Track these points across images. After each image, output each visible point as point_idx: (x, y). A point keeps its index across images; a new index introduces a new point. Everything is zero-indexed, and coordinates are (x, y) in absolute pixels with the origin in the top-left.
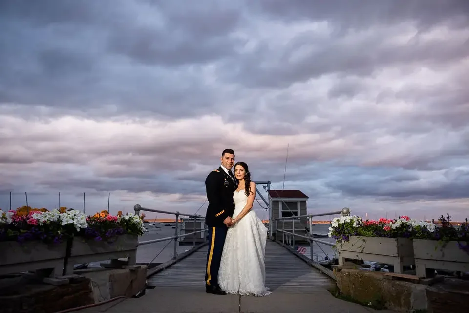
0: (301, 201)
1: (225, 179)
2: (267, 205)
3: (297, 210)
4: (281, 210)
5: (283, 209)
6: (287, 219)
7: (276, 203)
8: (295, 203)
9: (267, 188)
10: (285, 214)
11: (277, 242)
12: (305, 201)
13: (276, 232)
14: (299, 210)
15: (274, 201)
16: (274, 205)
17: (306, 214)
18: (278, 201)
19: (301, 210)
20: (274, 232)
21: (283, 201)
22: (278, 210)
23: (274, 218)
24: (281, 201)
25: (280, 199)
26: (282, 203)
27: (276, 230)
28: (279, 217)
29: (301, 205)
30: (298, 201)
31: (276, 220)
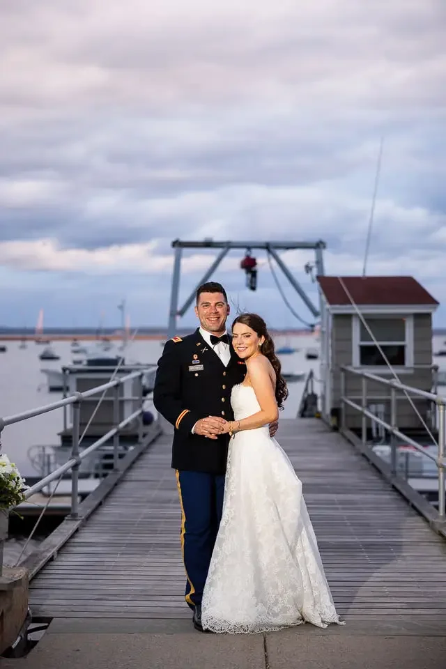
0: (417, 316)
1: (195, 357)
2: (316, 314)
3: (403, 339)
4: (357, 342)
5: (362, 339)
6: (371, 372)
7: (343, 320)
8: (398, 322)
9: (315, 272)
10: (369, 356)
11: (344, 436)
12: (428, 316)
13: (343, 406)
14: (409, 343)
15: (336, 316)
16: (336, 326)
17: (431, 364)
18: (348, 317)
19: (416, 340)
20: (337, 407)
21: (364, 315)
22: (349, 340)
23: (336, 364)
24: (357, 315)
25: (353, 308)
26: (361, 321)
27: (341, 401)
28: (350, 364)
29: (416, 326)
30: (407, 315)
31: (343, 370)
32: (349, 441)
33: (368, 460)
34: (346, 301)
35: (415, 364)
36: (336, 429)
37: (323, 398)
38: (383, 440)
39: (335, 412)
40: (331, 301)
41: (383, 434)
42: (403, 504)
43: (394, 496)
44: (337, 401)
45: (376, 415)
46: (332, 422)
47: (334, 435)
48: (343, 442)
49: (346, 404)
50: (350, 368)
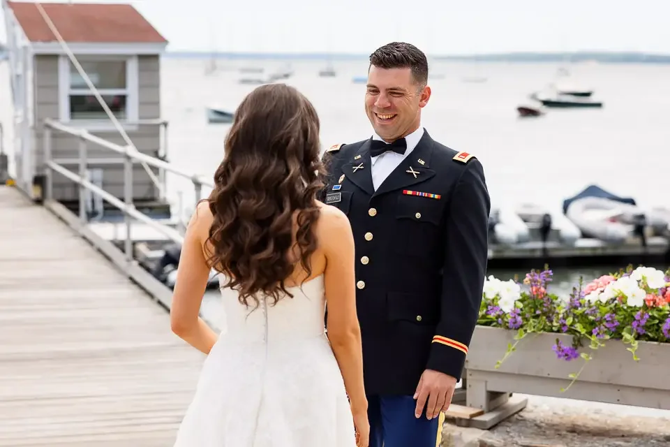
0: (142, 57)
3: (123, 85)
4: (65, 91)
5: (72, 87)
6: (83, 128)
7: (47, 62)
10: (82, 105)
13: (48, 172)
14: (132, 91)
15: (38, 57)
16: (39, 70)
17: (158, 117)
18: (55, 58)
19: (142, 87)
20: (41, 173)
21: (76, 56)
22: (55, 88)
23: (38, 119)
24: (66, 56)
25: (61, 47)
26: (71, 63)
27: (47, 166)
28: (56, 118)
29: (141, 70)
30: (130, 56)
31: (48, 126)
32: (60, 218)
33: (91, 244)
34: (51, 38)
35: (141, 118)
36: (39, 202)
37: (19, 160)
38: (100, 216)
39: (39, 181)
40: (32, 38)
41: (99, 207)
42: (147, 299)
43: (134, 290)
44: (41, 167)
45: (92, 182)
46: (35, 192)
47: (38, 210)
48: (53, 220)
49: (53, 171)
50: (56, 125)
